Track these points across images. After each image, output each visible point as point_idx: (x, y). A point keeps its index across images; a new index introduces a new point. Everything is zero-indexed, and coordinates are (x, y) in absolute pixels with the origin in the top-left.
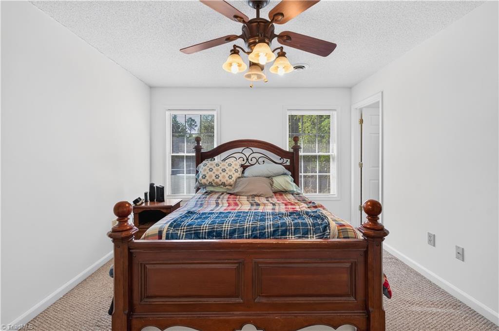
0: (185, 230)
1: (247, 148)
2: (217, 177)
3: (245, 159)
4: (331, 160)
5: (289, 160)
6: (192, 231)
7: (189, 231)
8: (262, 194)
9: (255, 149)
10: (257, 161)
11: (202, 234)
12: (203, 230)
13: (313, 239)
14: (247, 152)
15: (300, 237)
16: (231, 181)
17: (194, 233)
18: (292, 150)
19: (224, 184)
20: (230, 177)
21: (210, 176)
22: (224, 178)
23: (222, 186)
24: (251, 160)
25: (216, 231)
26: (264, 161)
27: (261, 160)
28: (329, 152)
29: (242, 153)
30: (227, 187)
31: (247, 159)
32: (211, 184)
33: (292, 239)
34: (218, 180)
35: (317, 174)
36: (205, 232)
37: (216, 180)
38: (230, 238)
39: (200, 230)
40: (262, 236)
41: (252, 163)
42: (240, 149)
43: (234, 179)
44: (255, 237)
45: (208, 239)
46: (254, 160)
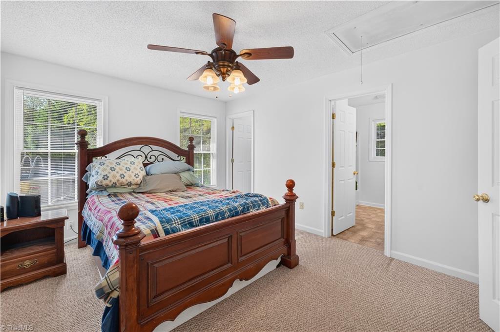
0: (179, 223)
1: (146, 145)
2: (122, 176)
3: (144, 156)
4: (211, 157)
5: (185, 157)
6: (186, 222)
7: (184, 222)
8: (178, 189)
9: (154, 147)
10: (156, 159)
11: (196, 223)
12: (195, 219)
13: (263, 209)
14: (146, 149)
15: (257, 210)
16: (138, 180)
17: (188, 224)
18: (187, 149)
19: (129, 184)
20: (137, 176)
21: (114, 177)
22: (130, 177)
23: (127, 186)
24: (150, 158)
25: (205, 217)
26: (163, 159)
27: (160, 159)
28: (209, 151)
29: (140, 150)
30: (132, 186)
31: (146, 157)
32: (114, 186)
33: (253, 212)
34: (124, 180)
35: (202, 169)
36: (197, 220)
37: (121, 180)
38: (216, 221)
39: (192, 219)
40: (237, 214)
41: (151, 160)
42: (138, 147)
43: (141, 177)
44: (233, 216)
45: (201, 226)
46: (153, 158)
